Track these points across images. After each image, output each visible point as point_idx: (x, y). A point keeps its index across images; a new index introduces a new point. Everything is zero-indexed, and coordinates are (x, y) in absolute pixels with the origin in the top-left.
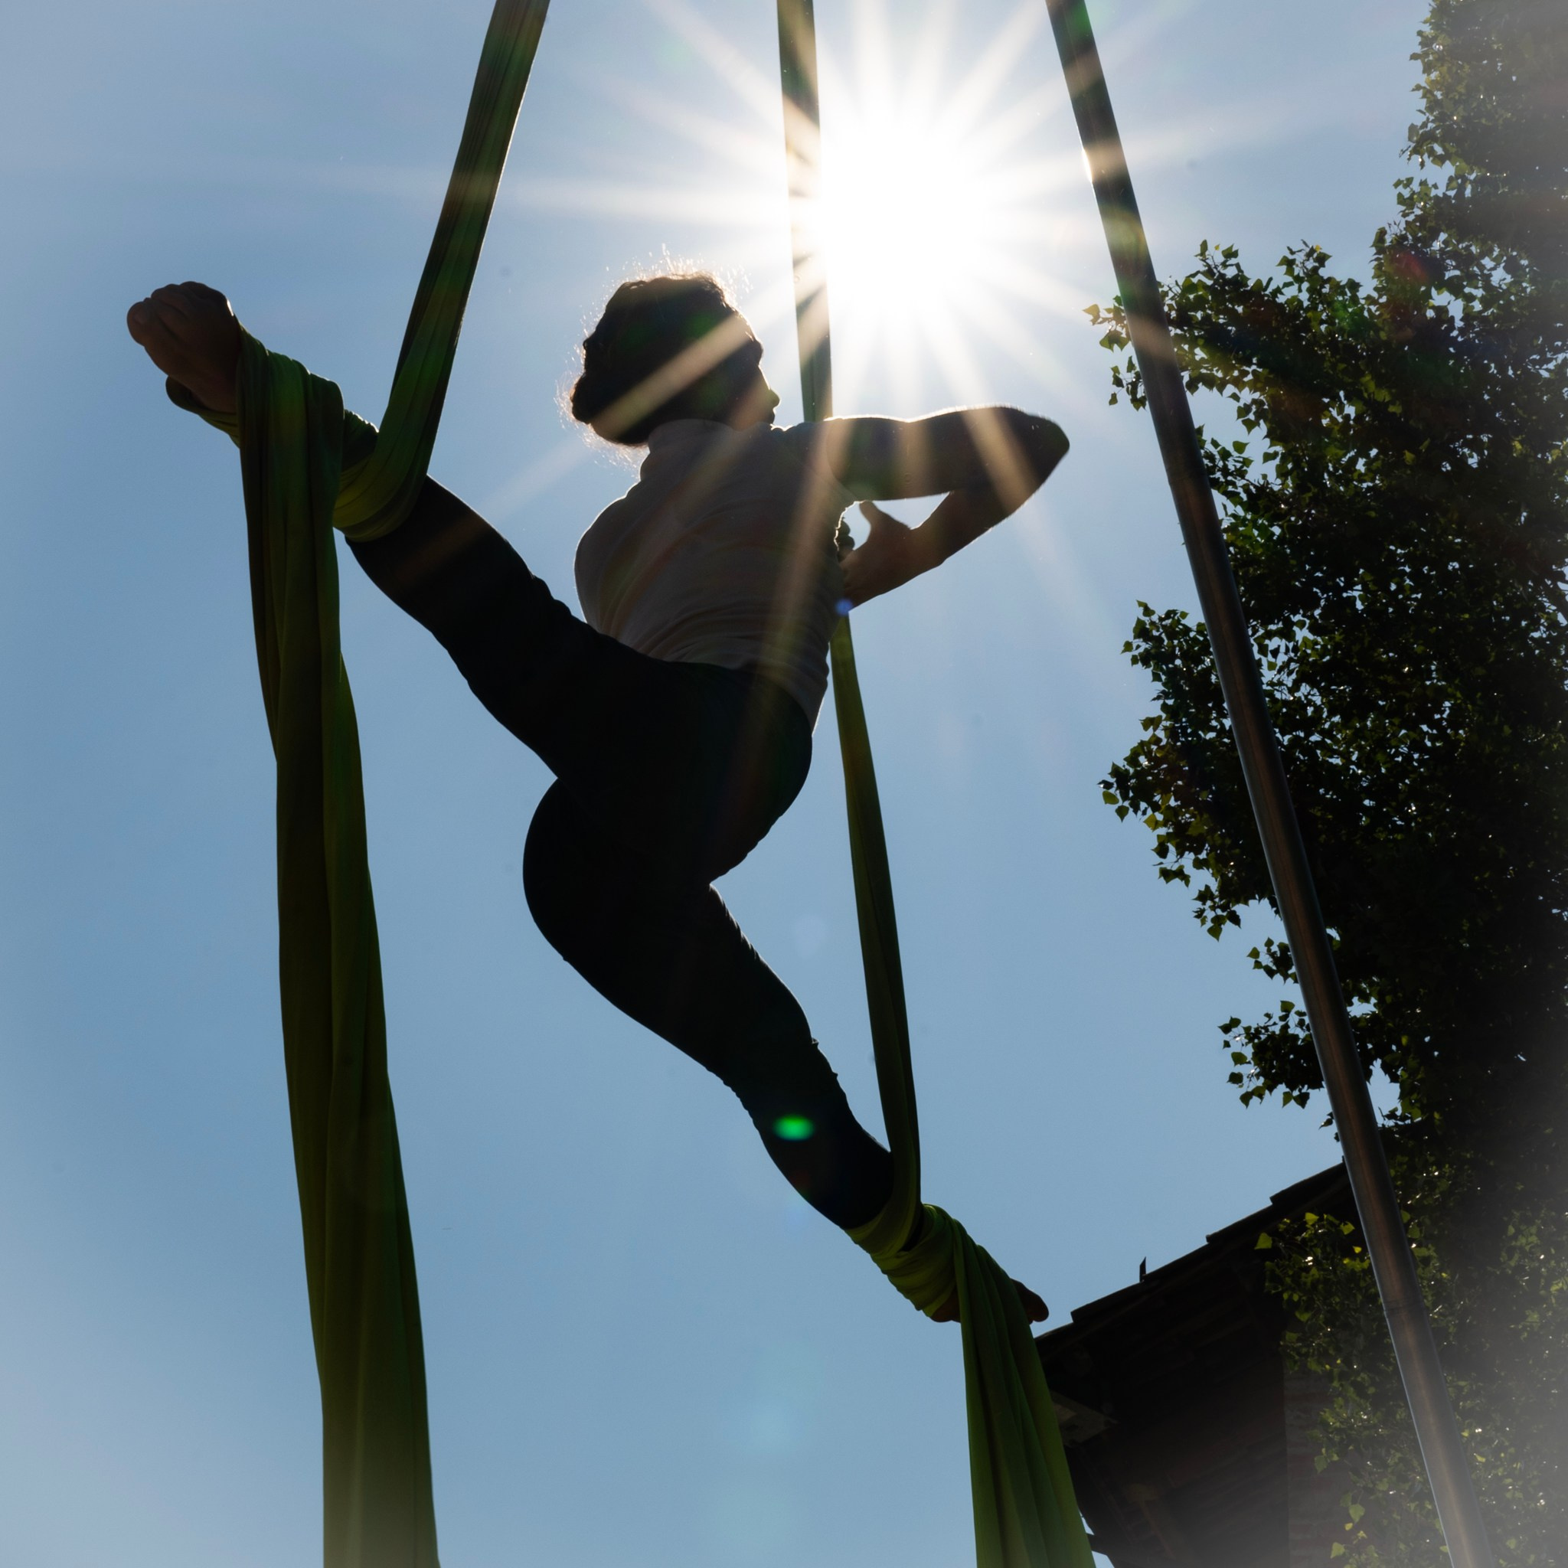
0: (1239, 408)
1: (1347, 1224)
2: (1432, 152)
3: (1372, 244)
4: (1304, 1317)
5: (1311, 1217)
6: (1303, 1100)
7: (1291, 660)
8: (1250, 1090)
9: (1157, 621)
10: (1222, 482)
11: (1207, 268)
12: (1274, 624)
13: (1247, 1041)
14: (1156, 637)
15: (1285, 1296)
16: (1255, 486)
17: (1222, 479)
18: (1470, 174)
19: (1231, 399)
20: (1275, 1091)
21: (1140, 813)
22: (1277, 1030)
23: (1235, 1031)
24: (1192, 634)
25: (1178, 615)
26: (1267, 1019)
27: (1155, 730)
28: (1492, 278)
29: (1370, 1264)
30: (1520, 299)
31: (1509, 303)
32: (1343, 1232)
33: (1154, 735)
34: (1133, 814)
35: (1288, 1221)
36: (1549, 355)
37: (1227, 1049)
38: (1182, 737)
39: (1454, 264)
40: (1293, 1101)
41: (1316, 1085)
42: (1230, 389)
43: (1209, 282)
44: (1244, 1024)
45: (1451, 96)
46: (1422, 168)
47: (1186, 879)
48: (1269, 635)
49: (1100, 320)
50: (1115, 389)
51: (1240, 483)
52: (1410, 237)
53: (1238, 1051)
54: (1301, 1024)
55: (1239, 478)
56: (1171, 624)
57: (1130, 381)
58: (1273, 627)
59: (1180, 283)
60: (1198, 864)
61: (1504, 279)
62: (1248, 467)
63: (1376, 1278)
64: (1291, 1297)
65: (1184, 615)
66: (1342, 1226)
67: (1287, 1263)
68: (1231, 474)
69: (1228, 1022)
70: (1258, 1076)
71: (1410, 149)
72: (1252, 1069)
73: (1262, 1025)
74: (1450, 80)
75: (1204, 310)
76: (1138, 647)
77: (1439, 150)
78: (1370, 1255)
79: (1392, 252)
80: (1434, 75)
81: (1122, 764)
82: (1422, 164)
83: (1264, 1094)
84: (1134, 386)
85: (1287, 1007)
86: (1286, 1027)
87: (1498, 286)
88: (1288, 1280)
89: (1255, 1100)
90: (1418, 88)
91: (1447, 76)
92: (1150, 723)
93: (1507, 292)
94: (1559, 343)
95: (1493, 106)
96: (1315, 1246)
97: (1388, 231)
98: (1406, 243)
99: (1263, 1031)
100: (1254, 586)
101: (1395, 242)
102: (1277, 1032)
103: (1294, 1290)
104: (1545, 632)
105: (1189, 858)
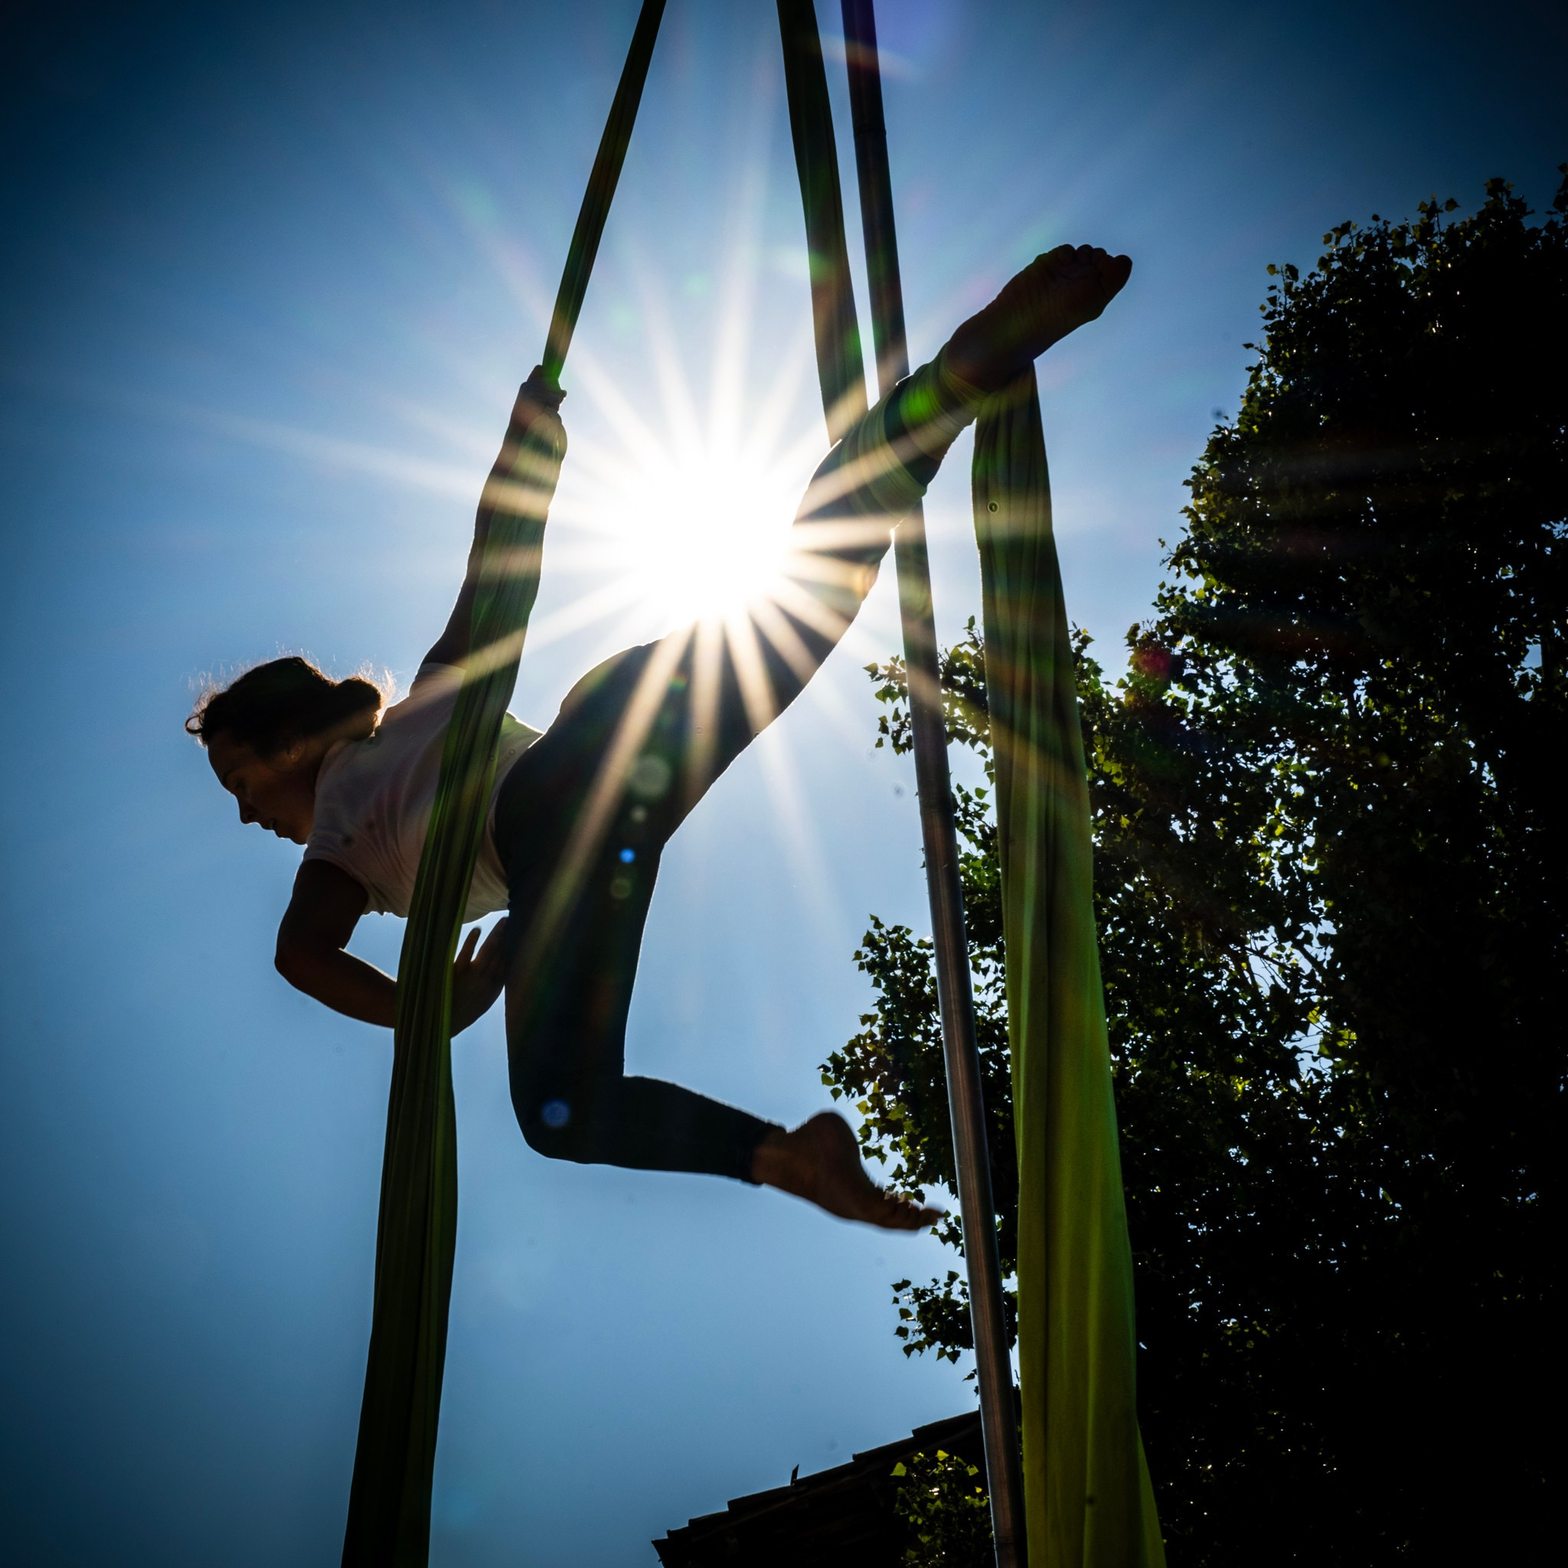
0: (987, 762)
1: (972, 1467)
2: (1188, 565)
3: (1126, 635)
4: (925, 1539)
5: (942, 1455)
6: (954, 1357)
7: (997, 979)
8: (912, 1343)
9: (885, 934)
10: (962, 822)
11: (973, 640)
12: (989, 946)
13: (914, 1300)
14: (882, 947)
15: (911, 1519)
16: (989, 828)
17: (962, 819)
18: (1218, 589)
19: (980, 755)
20: (933, 1346)
21: (850, 1095)
22: (941, 1294)
23: (905, 1290)
24: (914, 949)
25: (904, 931)
26: (934, 1284)
27: (871, 1026)
28: (1222, 681)
29: (988, 1504)
30: (1244, 702)
31: (1235, 705)
32: (968, 1474)
33: (870, 1030)
34: (845, 1096)
35: (922, 1455)
36: (1260, 754)
37: (895, 1304)
38: (894, 1035)
39: (1192, 663)
40: (946, 1356)
41: (968, 1345)
42: (980, 746)
43: (973, 652)
44: (914, 1285)
45: (1212, 519)
46: (1178, 577)
47: (883, 1157)
48: (983, 955)
49: (878, 676)
50: (881, 735)
51: (977, 823)
52: (1159, 635)
53: (906, 1308)
54: (963, 1293)
55: (976, 819)
56: (897, 938)
57: (895, 729)
58: (987, 949)
59: (950, 652)
60: (895, 1146)
61: (1233, 683)
62: (985, 811)
63: (992, 1516)
64: (916, 1520)
65: (908, 932)
66: (968, 1468)
67: (916, 1490)
68: (970, 815)
69: (900, 1282)
70: (920, 1331)
71: (1170, 560)
72: (917, 1326)
73: (929, 1288)
74: (1214, 506)
75: (967, 675)
76: (866, 956)
77: (1194, 564)
78: (990, 1497)
79: (1142, 645)
80: (1202, 502)
81: (840, 1053)
82: (1178, 575)
83: (924, 1348)
84: (898, 733)
85: (953, 1276)
86: (948, 1293)
87: (1226, 688)
88: (915, 1505)
89: (916, 1352)
90: (1187, 510)
91: (1212, 502)
92: (867, 1019)
93: (1234, 694)
94: (1271, 746)
95: (1246, 534)
96: (943, 1481)
97: (1142, 627)
98: (1154, 639)
99: (929, 1293)
100: (977, 913)
101: (1145, 637)
102: (942, 1297)
103: (919, 1515)
104: (1225, 986)
105: (888, 1139)
